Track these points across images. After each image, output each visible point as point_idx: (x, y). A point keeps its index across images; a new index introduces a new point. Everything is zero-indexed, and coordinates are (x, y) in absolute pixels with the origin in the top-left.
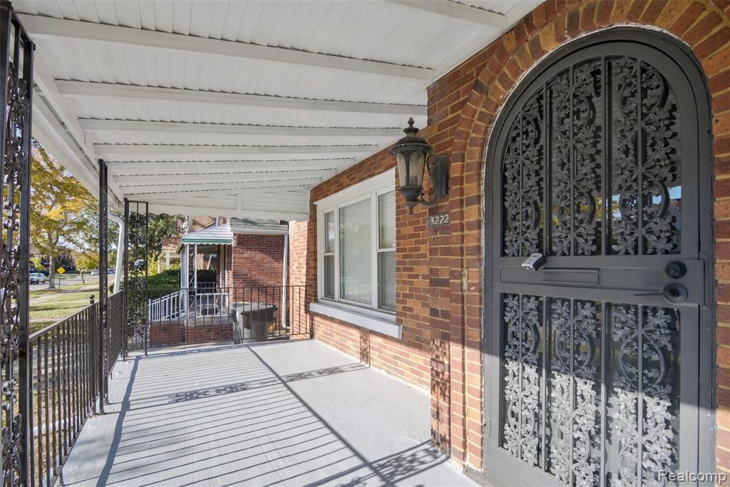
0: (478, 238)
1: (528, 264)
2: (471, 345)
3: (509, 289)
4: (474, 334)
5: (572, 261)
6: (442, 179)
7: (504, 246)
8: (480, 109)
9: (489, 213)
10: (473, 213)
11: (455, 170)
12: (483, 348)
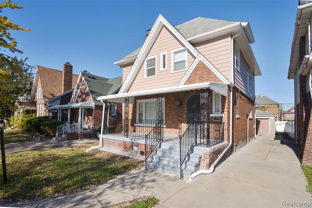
0: (186, 111)
1: (192, 114)
2: (185, 123)
3: (189, 117)
4: (186, 122)
5: (196, 114)
6: (181, 104)
7: (189, 112)
8: (187, 97)
9: (187, 108)
10: (186, 108)
11: (183, 103)
12: (187, 123)
